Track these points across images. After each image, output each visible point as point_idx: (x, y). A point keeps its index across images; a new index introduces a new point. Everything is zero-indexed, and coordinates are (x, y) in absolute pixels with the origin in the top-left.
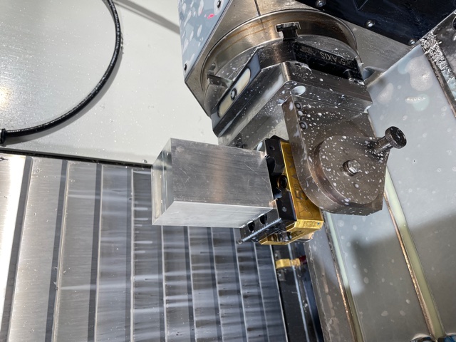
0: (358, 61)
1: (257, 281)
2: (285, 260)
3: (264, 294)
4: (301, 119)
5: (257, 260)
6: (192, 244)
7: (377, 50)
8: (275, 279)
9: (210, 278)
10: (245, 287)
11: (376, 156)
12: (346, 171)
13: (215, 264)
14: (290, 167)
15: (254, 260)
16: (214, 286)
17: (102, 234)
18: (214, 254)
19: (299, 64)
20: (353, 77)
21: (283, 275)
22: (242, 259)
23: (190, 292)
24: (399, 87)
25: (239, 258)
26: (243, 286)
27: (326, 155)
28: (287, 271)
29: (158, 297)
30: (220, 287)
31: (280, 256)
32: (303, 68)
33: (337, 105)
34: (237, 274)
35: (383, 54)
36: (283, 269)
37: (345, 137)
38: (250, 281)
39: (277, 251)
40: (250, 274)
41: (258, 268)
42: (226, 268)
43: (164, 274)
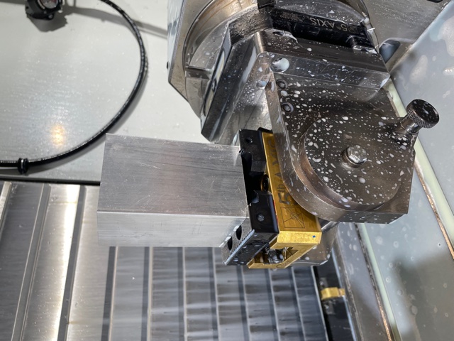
0: (368, 27)
1: (297, 314)
2: (332, 289)
3: (306, 331)
4: (284, 100)
5: (296, 289)
6: (218, 272)
7: (396, 14)
8: (319, 311)
9: (240, 310)
10: (282, 321)
11: (396, 141)
12: (346, 161)
13: (245, 295)
14: (274, 164)
15: (293, 289)
16: (244, 320)
17: (118, 262)
18: (244, 283)
19: (278, 33)
20: (359, 44)
21: (332, 307)
22: (277, 288)
23: (215, 328)
24: (434, 59)
25: (275, 287)
26: (280, 320)
27: (314, 141)
28: (337, 302)
29: (177, 333)
30: (251, 322)
31: (326, 284)
32: (286, 37)
33: (340, 82)
34: (271, 306)
35: (406, 18)
36: (331, 299)
37: (346, 118)
38: (288, 315)
39: (323, 279)
40: (288, 306)
41: (298, 299)
42: (259, 300)
43: (186, 306)
